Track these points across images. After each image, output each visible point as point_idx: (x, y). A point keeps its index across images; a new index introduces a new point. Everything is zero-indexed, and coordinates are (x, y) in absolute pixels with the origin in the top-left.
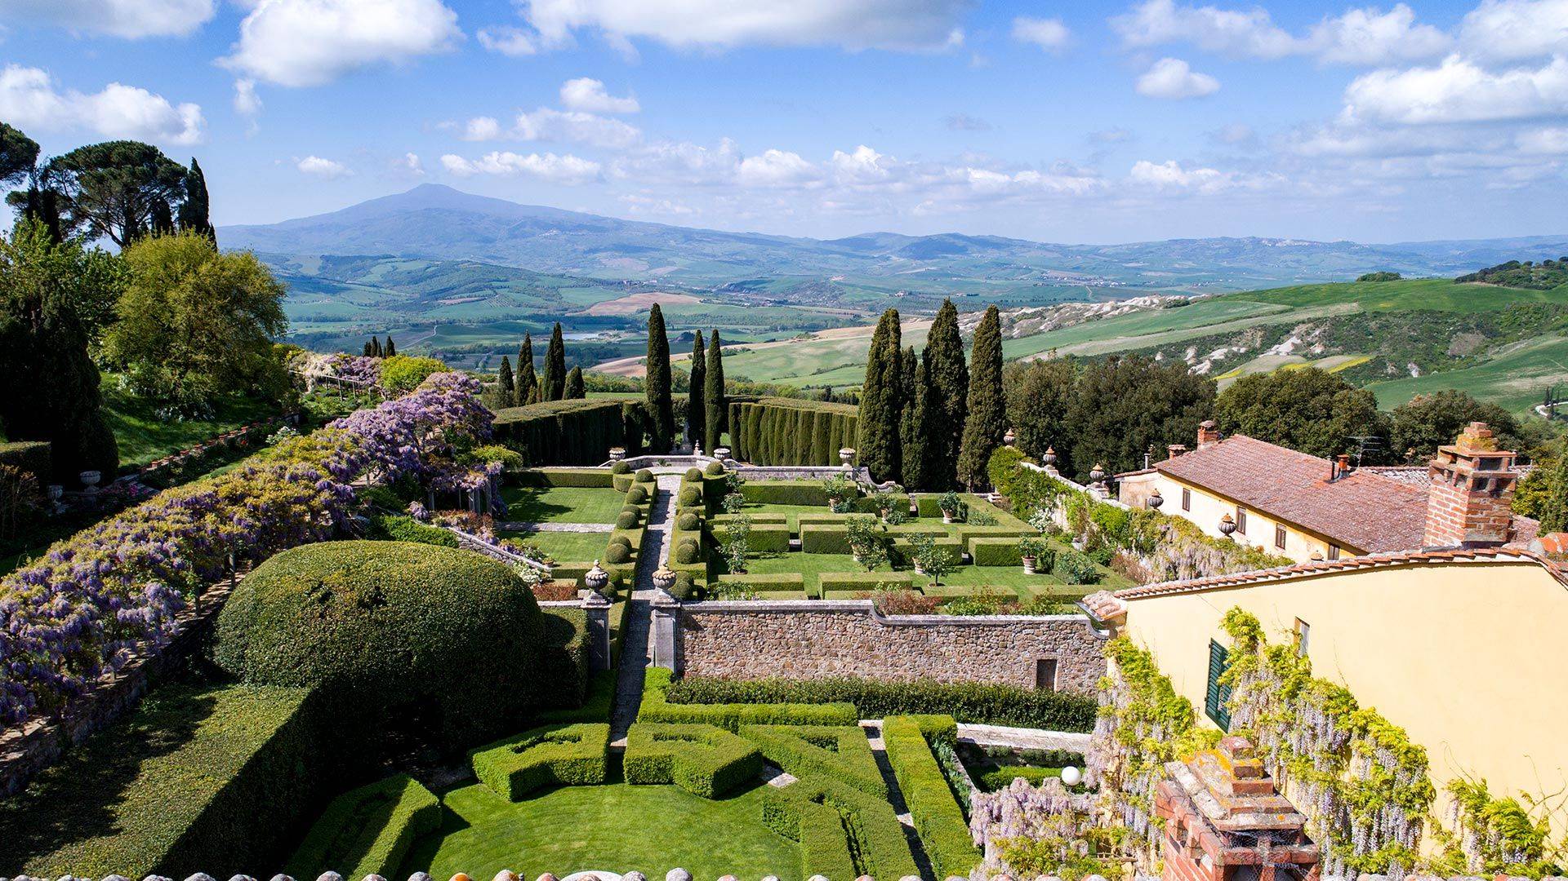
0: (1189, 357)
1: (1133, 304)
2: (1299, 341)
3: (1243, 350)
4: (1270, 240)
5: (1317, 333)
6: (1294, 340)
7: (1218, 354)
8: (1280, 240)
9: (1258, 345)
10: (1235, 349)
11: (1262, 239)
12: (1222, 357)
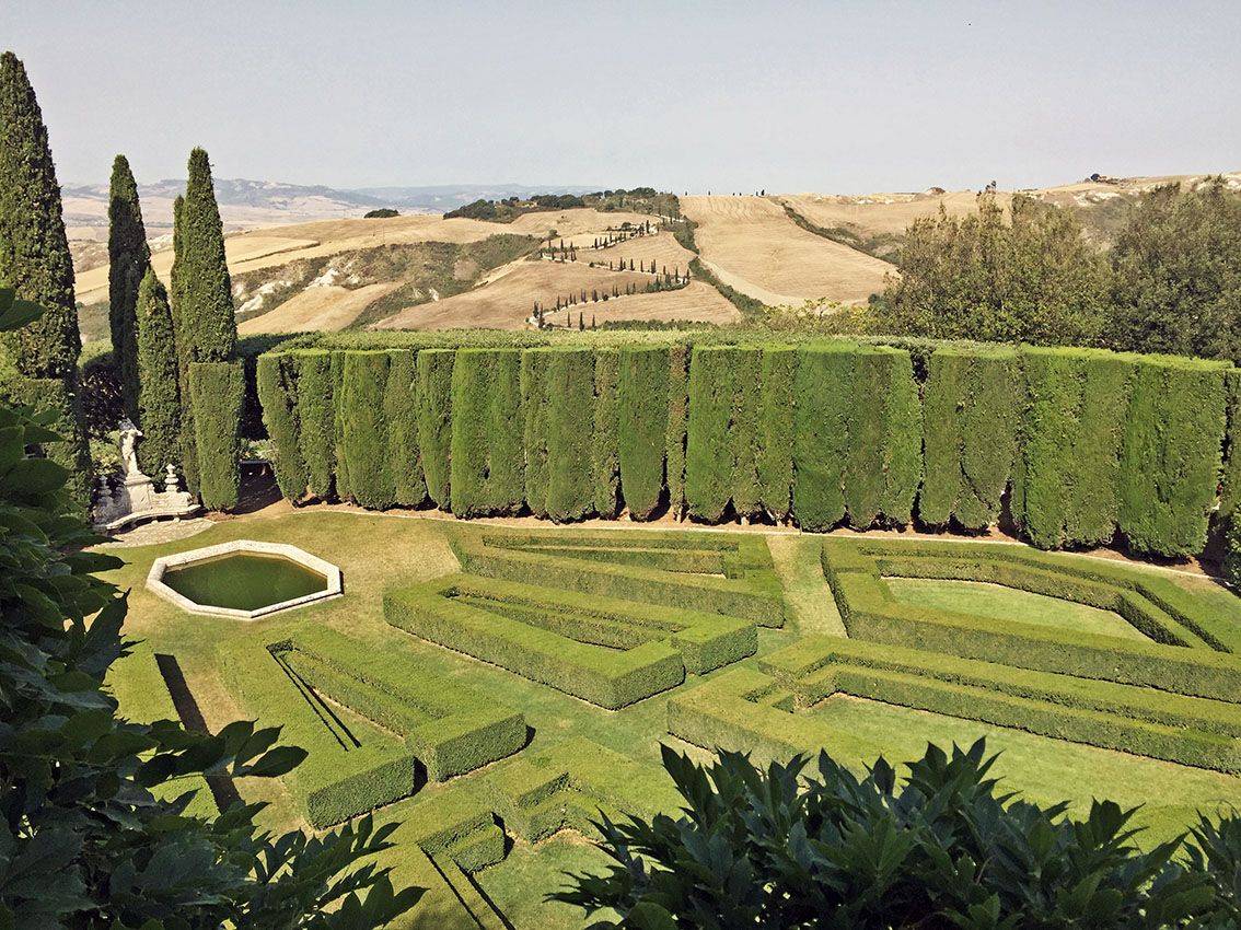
0: (239, 292)
1: (164, 241)
2: (336, 273)
3: (289, 284)
4: (256, 183)
5: (350, 265)
6: (332, 272)
7: (267, 288)
8: (265, 184)
9: (301, 278)
10: (281, 283)
11: (250, 182)
12: (272, 291)
